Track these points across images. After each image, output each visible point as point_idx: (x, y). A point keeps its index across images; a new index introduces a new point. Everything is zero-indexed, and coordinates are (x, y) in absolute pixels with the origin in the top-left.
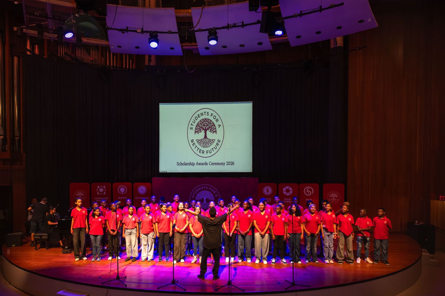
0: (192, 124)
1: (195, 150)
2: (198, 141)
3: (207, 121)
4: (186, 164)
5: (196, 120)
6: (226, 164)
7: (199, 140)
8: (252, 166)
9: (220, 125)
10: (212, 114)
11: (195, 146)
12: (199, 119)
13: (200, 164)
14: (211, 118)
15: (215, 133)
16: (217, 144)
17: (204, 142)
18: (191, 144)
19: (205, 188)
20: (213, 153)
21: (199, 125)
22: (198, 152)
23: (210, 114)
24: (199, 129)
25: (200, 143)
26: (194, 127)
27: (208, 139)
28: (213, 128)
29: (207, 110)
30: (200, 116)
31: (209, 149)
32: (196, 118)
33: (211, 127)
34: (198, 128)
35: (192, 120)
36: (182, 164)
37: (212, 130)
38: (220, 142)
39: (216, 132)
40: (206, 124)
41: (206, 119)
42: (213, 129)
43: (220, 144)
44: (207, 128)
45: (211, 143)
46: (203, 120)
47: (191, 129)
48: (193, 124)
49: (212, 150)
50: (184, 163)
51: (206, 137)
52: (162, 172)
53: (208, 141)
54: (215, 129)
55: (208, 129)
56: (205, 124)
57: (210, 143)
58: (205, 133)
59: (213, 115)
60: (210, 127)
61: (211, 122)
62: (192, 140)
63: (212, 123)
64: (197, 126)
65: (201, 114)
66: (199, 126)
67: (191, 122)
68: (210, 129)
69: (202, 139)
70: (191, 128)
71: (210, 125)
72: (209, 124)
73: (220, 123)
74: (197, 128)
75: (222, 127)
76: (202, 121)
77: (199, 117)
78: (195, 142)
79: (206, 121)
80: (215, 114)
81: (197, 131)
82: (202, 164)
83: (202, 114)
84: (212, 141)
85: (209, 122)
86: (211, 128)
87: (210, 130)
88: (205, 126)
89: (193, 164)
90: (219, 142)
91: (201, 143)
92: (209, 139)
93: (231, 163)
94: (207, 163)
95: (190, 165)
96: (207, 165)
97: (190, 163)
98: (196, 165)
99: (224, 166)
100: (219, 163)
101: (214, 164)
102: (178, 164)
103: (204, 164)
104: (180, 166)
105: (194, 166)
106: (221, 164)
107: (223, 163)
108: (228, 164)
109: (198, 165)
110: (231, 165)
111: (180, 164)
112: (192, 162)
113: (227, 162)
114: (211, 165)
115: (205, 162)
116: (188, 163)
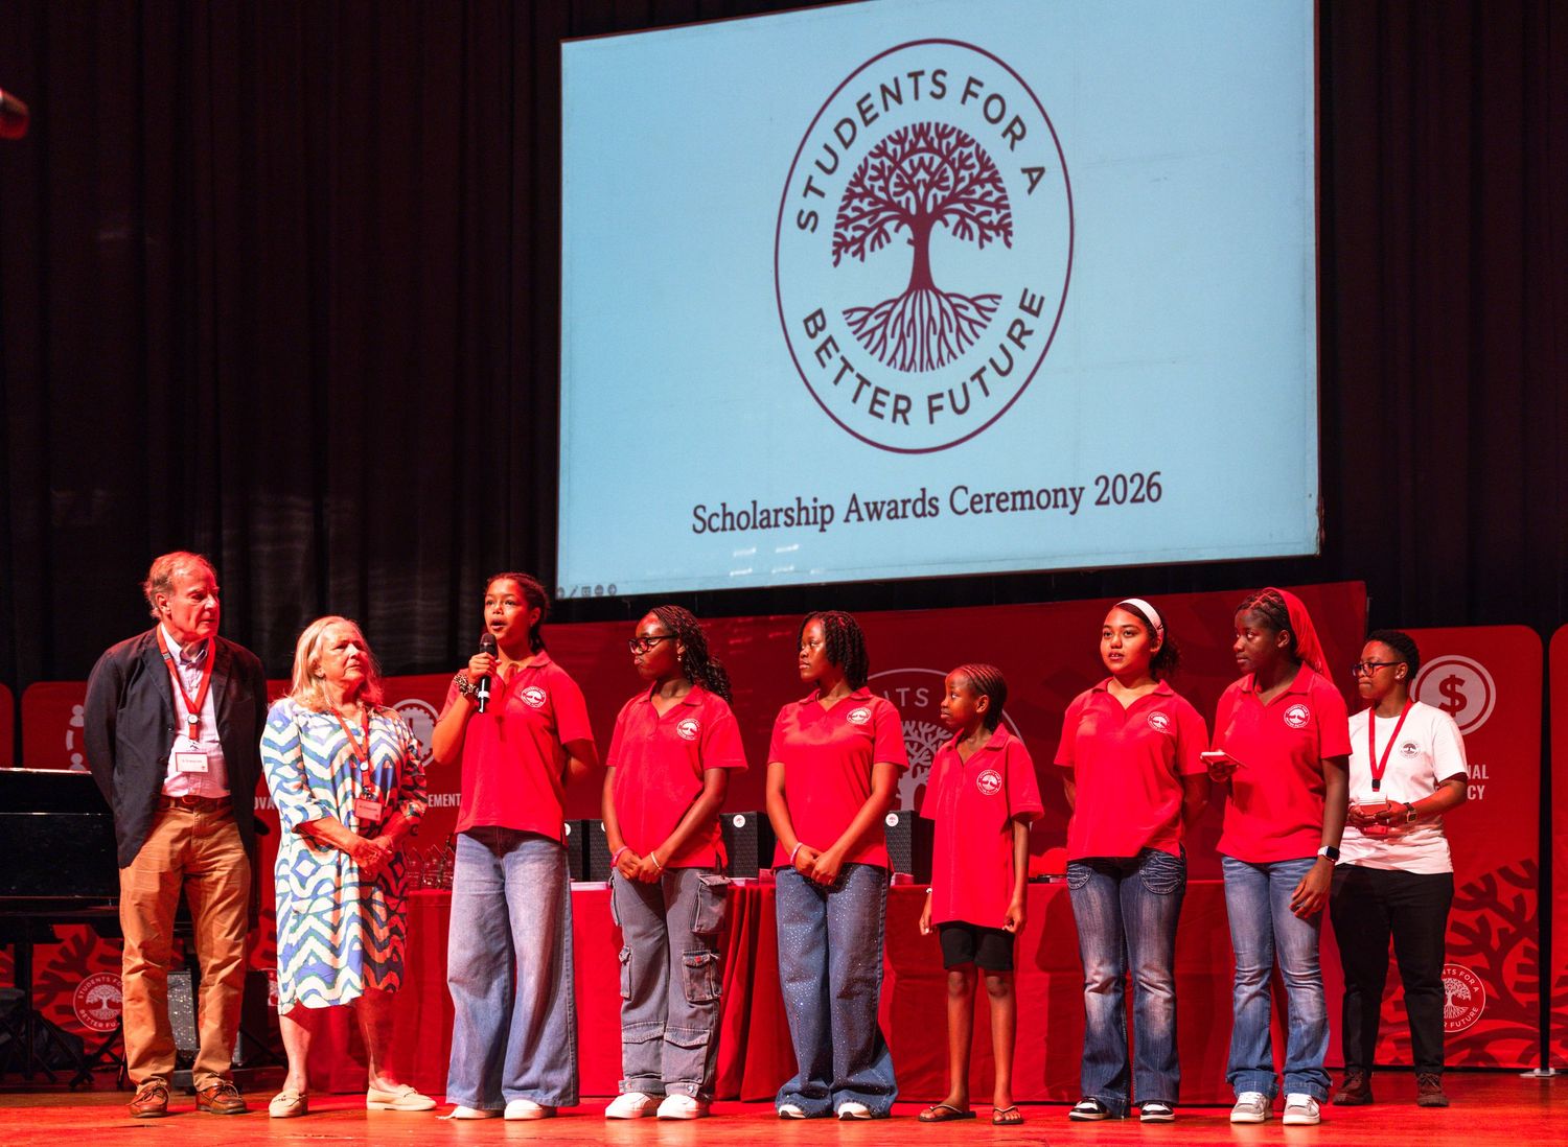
0: (809, 188)
1: (839, 397)
2: (860, 318)
3: (929, 148)
4: (764, 520)
5: (847, 145)
6: (1092, 493)
7: (871, 311)
8: (1313, 503)
9: (1041, 171)
10: (971, 80)
11: (835, 365)
12: (868, 139)
13: (875, 511)
14: (967, 118)
15: (998, 241)
16: (1019, 334)
17: (912, 320)
18: (806, 347)
19: (911, 697)
20: (982, 408)
21: (867, 183)
22: (858, 415)
23: (955, 85)
24: (865, 222)
25: (872, 331)
26: (828, 209)
27: (937, 292)
28: (981, 201)
29: (927, 59)
30: (879, 107)
31: (950, 376)
32: (846, 131)
33: (967, 190)
34: (863, 214)
35: (814, 151)
36: (732, 521)
37: (976, 219)
38: (1036, 314)
39: (1004, 228)
40: (927, 170)
41: (921, 131)
42: (979, 209)
43: (1040, 326)
44: (930, 208)
45: (965, 325)
46: (901, 140)
47: (803, 227)
48: (820, 181)
49: (975, 388)
50: (750, 510)
51: (921, 279)
52: (579, 594)
53: (943, 311)
54: (998, 205)
55: (940, 213)
56: (915, 171)
57: (959, 329)
58: (920, 244)
59: (984, 93)
60: (954, 198)
61: (966, 151)
62: (812, 317)
63: (974, 160)
64: (850, 196)
65: (884, 89)
66: (869, 193)
67: (806, 168)
68: (961, 206)
69: (896, 302)
70: (808, 221)
71: (958, 180)
72: (950, 173)
73: (1036, 148)
74: (849, 213)
75: (1053, 177)
76: (890, 147)
77: (867, 123)
78: (837, 327)
79: (922, 144)
80: (995, 80)
81: (849, 234)
82: (896, 510)
83: (891, 94)
84: (972, 313)
85: (950, 152)
86: (967, 203)
87: (953, 219)
88: (915, 189)
89: (819, 516)
90: (1029, 310)
91: (884, 336)
92: (947, 296)
93: (1132, 489)
94: (937, 500)
95: (799, 524)
96: (933, 511)
97: (800, 509)
98: (847, 520)
99: (1073, 513)
100: (1030, 493)
101: (993, 500)
102: (699, 525)
103: (909, 507)
104: (720, 532)
105: (826, 526)
106: (1052, 503)
107: (1063, 490)
108: (1109, 493)
109: (860, 519)
110: (1134, 500)
111: (717, 523)
112: (815, 500)
113: (1102, 482)
114: (970, 512)
115: (919, 495)
116: (778, 507)
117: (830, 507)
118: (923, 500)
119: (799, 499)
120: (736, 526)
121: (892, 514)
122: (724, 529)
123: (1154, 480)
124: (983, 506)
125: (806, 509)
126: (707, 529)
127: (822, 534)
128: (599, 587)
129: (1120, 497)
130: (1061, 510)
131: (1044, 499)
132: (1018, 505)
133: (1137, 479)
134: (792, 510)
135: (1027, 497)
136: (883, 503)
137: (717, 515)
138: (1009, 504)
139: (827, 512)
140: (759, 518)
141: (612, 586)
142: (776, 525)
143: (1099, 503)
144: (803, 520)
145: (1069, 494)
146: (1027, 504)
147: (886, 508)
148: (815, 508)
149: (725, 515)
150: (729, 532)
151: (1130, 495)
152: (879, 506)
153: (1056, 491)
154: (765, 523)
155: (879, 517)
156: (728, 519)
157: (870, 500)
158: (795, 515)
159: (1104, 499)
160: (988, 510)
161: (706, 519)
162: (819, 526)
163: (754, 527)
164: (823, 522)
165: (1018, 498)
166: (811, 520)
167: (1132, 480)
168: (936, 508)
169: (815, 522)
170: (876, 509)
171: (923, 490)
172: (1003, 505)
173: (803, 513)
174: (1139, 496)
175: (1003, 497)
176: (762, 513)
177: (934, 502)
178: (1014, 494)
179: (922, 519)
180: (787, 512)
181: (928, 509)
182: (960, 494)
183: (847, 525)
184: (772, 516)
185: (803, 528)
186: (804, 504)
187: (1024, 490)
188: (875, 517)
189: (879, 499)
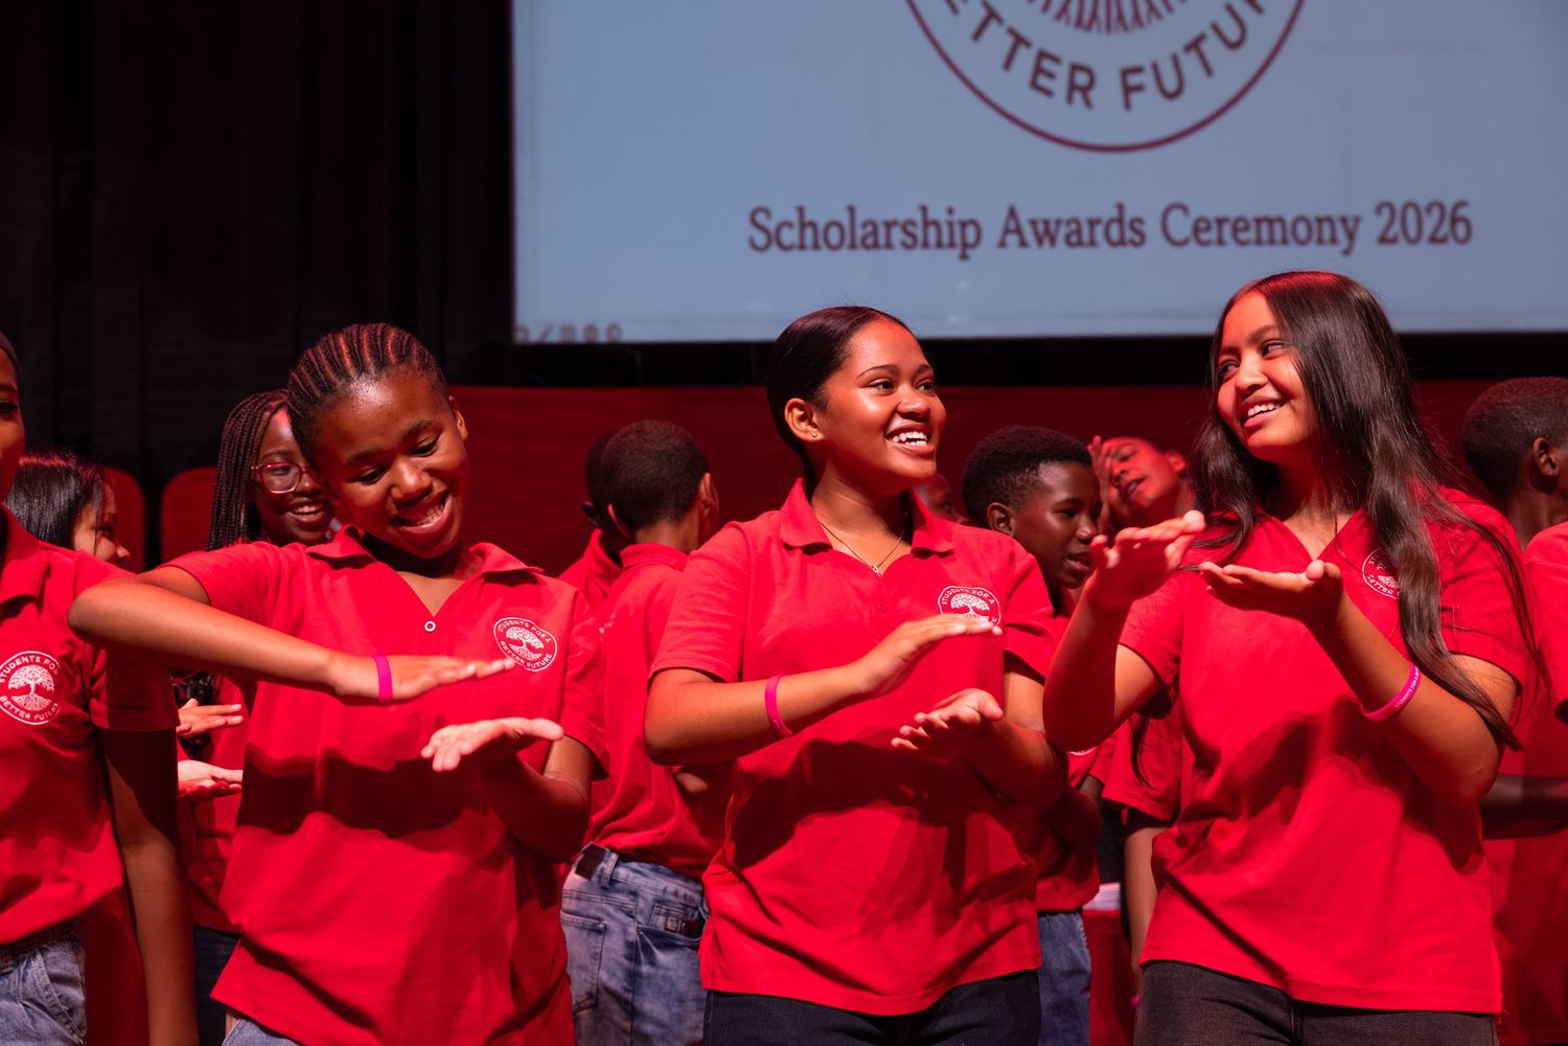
1: (982, 59)
4: (873, 237)
6: (1371, 227)
11: (973, 11)
13: (1046, 233)
20: (1202, 95)
22: (1013, 89)
31: (1153, 43)
36: (813, 235)
49: (1190, 62)
50: (845, 220)
52: (554, 337)
82: (1079, 234)
89: (961, 237)
93: (1429, 223)
94: (1140, 221)
95: (926, 245)
96: (1137, 238)
97: (926, 224)
98: (1002, 244)
99: (1347, 252)
100: (1281, 220)
101: (1227, 229)
102: (761, 239)
103: (1099, 231)
104: (795, 254)
105: (970, 252)
106: (1315, 236)
107: (1329, 220)
108: (1396, 228)
109: (1023, 244)
110: (1433, 240)
111: (790, 236)
112: (950, 211)
113: (1386, 212)
114: (1193, 245)
115: (1114, 213)
116: (890, 217)
117: (975, 223)
118: (1120, 220)
119: (924, 209)
120: (821, 242)
121: (1074, 239)
122: (802, 246)
123: (1462, 212)
124: (1212, 235)
125: (936, 224)
126: (774, 249)
127: (965, 264)
128: (591, 329)
129: (1412, 233)
130: (1328, 248)
131: (1302, 230)
132: (1265, 235)
133: (1436, 211)
134: (913, 223)
135: (1277, 228)
136: (1058, 222)
137: (789, 224)
138: (1251, 235)
139: (971, 233)
140: (860, 233)
141: (613, 328)
142: (889, 245)
143: (1383, 240)
144: (932, 239)
145: (1339, 227)
146: (1278, 235)
147: (1063, 230)
148: (950, 224)
149: (803, 225)
150: (810, 254)
151: (1428, 230)
152: (1052, 227)
153: (1320, 221)
154: (870, 241)
155: (1053, 241)
156: (809, 232)
157: (1039, 215)
158: (918, 231)
159: (1390, 236)
160: (1221, 242)
161: (772, 226)
162: (956, 252)
163: (853, 246)
164: (965, 245)
165: (1265, 228)
166: (945, 239)
167: (1429, 210)
168: (1142, 235)
169: (952, 245)
170: (1047, 231)
171: (1120, 207)
172: (1243, 236)
173: (932, 231)
174: (1440, 235)
175: (1241, 225)
176: (864, 225)
177: (1137, 226)
178: (1258, 221)
179: (1120, 250)
180: (906, 226)
181: (1129, 234)
182: (1176, 215)
183: (1002, 252)
184: (882, 231)
185: (933, 253)
186: (932, 215)
187: (1272, 214)
188: (1046, 242)
189: (1052, 215)
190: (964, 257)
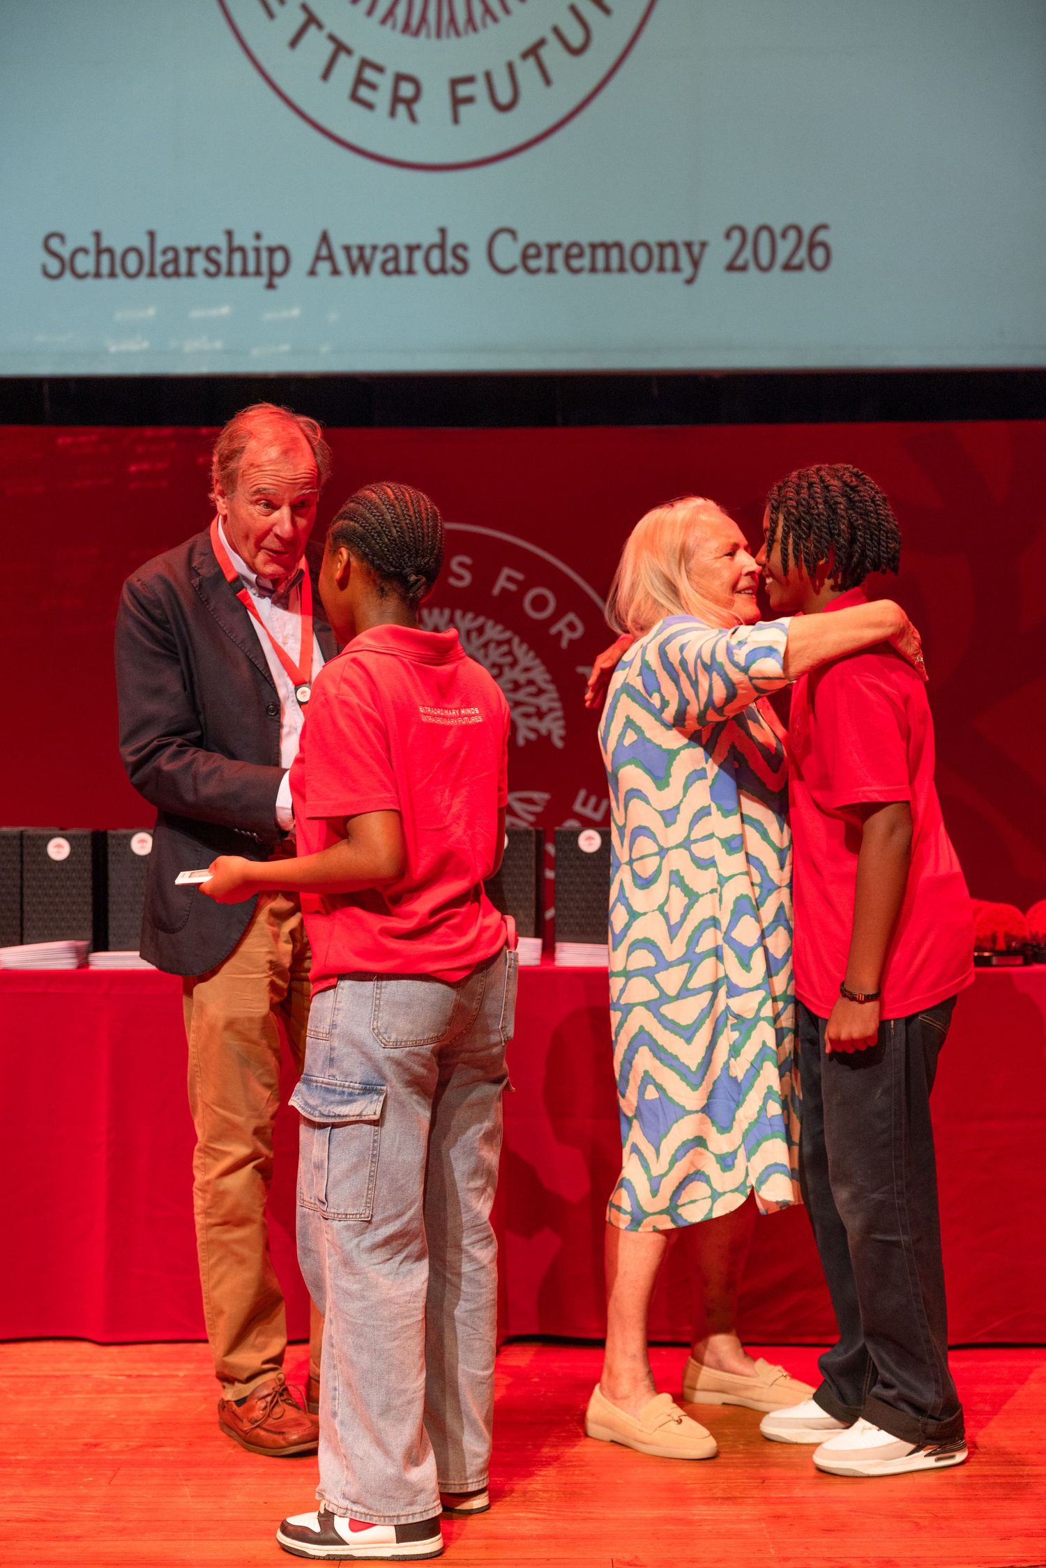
4: (174, 265)
6: (720, 252)
13: (360, 261)
36: (109, 262)
50: (144, 246)
82: (396, 260)
89: (267, 265)
93: (784, 249)
94: (465, 247)
95: (230, 273)
96: (459, 266)
97: (232, 250)
98: (312, 272)
99: (690, 281)
100: (619, 245)
101: (559, 255)
102: (54, 267)
103: (418, 257)
104: (90, 281)
105: (277, 281)
106: (656, 263)
107: (673, 245)
108: (747, 253)
109: (335, 272)
110: (787, 267)
111: (85, 263)
112: (258, 236)
113: (736, 236)
114: (520, 272)
115: (436, 238)
116: (193, 243)
117: (283, 249)
118: (442, 246)
119: (229, 234)
120: (118, 270)
121: (390, 266)
122: (98, 275)
123: (821, 236)
124: (543, 262)
125: (242, 250)
126: (68, 275)
127: (271, 293)
129: (765, 260)
130: (669, 277)
131: (642, 257)
132: (600, 263)
133: (792, 235)
134: (218, 250)
135: (614, 253)
136: (374, 248)
137: (84, 250)
138: (585, 262)
139: (279, 259)
140: (159, 260)
142: (190, 273)
143: (731, 267)
144: (237, 267)
145: (683, 253)
146: (615, 263)
147: (380, 257)
148: (257, 250)
149: (99, 252)
150: (105, 282)
151: (782, 256)
152: (368, 252)
153: (662, 246)
154: (170, 269)
155: (367, 269)
156: (105, 259)
157: (354, 241)
158: (223, 258)
159: (740, 262)
160: (551, 270)
161: (66, 252)
162: (263, 281)
163: (152, 274)
164: (272, 273)
165: (600, 253)
166: (251, 267)
167: (784, 235)
168: (464, 260)
169: (258, 273)
170: (362, 257)
171: (443, 231)
172: (575, 263)
173: (237, 257)
174: (796, 261)
175: (575, 251)
176: (165, 252)
177: (460, 251)
178: (594, 247)
179: (441, 278)
180: (209, 253)
181: (451, 261)
182: (503, 240)
183: (312, 280)
184: (183, 257)
185: (238, 281)
186: (237, 241)
187: (609, 240)
188: (361, 270)
189: (367, 241)
190: (270, 286)
